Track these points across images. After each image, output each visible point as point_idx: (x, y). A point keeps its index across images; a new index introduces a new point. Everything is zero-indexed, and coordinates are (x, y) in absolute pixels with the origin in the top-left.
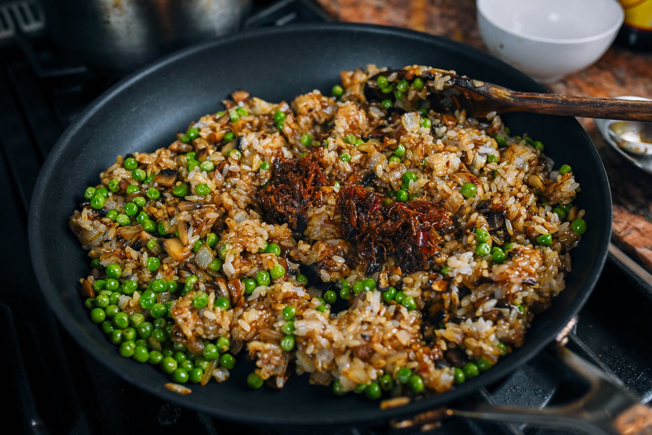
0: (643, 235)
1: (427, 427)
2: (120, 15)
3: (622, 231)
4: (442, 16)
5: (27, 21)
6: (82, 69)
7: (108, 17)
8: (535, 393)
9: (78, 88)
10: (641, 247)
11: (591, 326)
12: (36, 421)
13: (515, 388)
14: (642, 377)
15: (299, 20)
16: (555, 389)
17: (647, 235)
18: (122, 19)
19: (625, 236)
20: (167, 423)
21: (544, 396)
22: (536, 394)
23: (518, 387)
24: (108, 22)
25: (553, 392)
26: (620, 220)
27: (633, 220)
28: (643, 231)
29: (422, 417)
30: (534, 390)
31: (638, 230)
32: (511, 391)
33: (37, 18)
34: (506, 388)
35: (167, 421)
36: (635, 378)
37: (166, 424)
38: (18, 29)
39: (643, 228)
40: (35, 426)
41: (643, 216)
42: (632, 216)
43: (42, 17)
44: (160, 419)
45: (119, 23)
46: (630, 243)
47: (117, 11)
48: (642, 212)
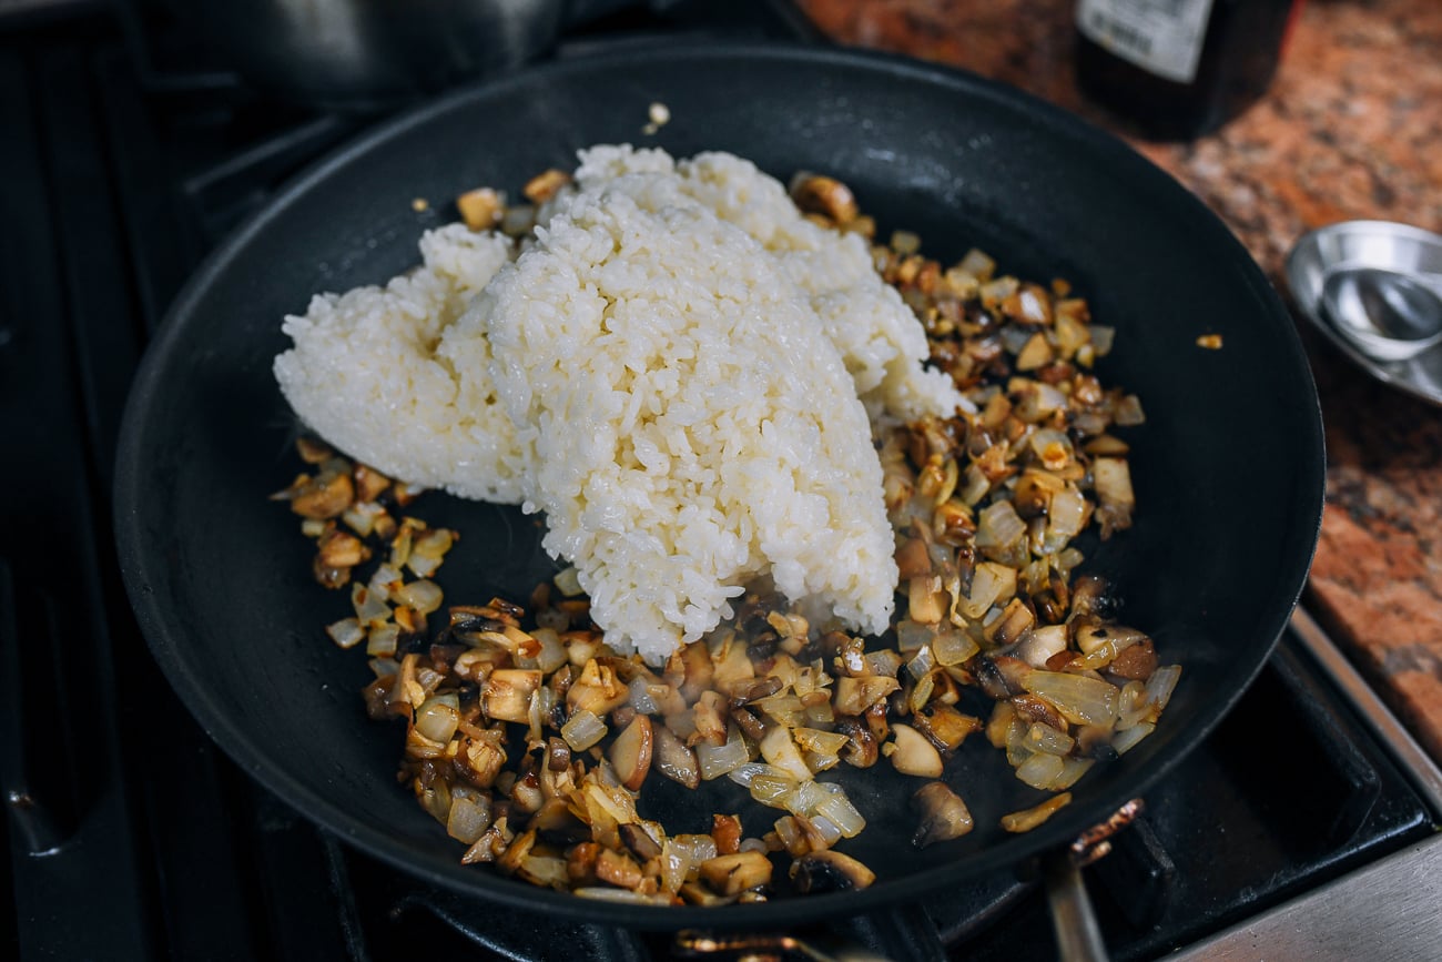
12: (17, 795)
40: (18, 803)
48: (1347, 499)
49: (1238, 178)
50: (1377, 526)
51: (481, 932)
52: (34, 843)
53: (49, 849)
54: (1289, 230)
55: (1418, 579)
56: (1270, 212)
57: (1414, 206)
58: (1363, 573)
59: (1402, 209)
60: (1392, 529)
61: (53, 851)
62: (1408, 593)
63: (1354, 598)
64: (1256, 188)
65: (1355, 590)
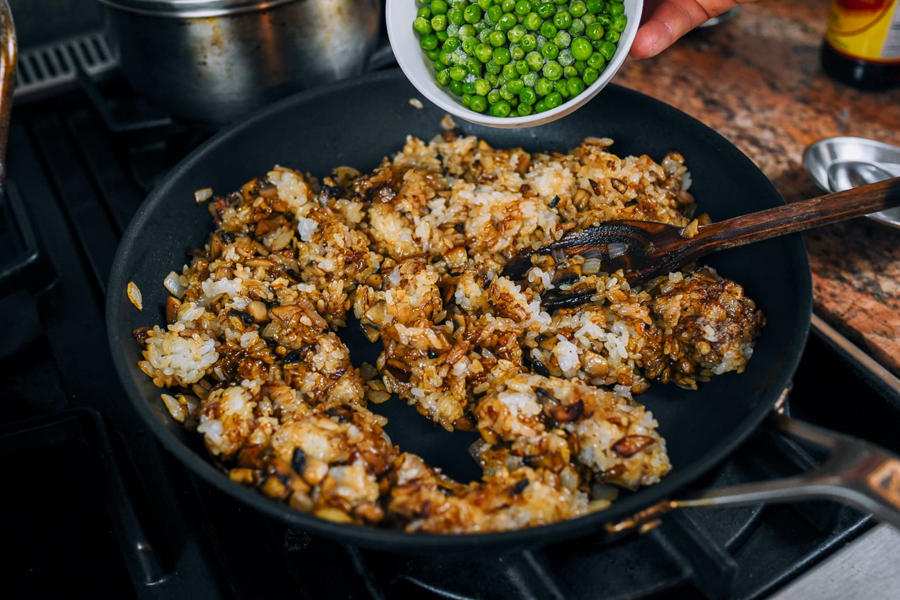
0: (871, 317)
1: (646, 527)
2: (219, 55)
3: (846, 312)
5: (91, 62)
6: (167, 121)
7: (205, 57)
9: (161, 145)
10: (870, 333)
12: (142, 544)
17: (876, 317)
18: (221, 60)
19: (849, 319)
20: (296, 548)
24: (204, 64)
26: (844, 300)
27: (859, 299)
28: (872, 313)
29: (643, 514)
31: (865, 311)
33: (103, 58)
35: (296, 546)
37: (295, 550)
38: (81, 72)
39: (872, 309)
40: (142, 550)
41: (871, 294)
42: (858, 295)
44: (286, 544)
45: (218, 64)
46: (855, 327)
47: (216, 50)
48: (870, 289)
49: (763, 127)
50: (891, 302)
51: (446, 588)
52: (149, 578)
53: (159, 580)
54: (797, 150)
56: (785, 143)
58: (890, 327)
61: (161, 581)
63: (890, 341)
64: (772, 130)
65: (889, 337)
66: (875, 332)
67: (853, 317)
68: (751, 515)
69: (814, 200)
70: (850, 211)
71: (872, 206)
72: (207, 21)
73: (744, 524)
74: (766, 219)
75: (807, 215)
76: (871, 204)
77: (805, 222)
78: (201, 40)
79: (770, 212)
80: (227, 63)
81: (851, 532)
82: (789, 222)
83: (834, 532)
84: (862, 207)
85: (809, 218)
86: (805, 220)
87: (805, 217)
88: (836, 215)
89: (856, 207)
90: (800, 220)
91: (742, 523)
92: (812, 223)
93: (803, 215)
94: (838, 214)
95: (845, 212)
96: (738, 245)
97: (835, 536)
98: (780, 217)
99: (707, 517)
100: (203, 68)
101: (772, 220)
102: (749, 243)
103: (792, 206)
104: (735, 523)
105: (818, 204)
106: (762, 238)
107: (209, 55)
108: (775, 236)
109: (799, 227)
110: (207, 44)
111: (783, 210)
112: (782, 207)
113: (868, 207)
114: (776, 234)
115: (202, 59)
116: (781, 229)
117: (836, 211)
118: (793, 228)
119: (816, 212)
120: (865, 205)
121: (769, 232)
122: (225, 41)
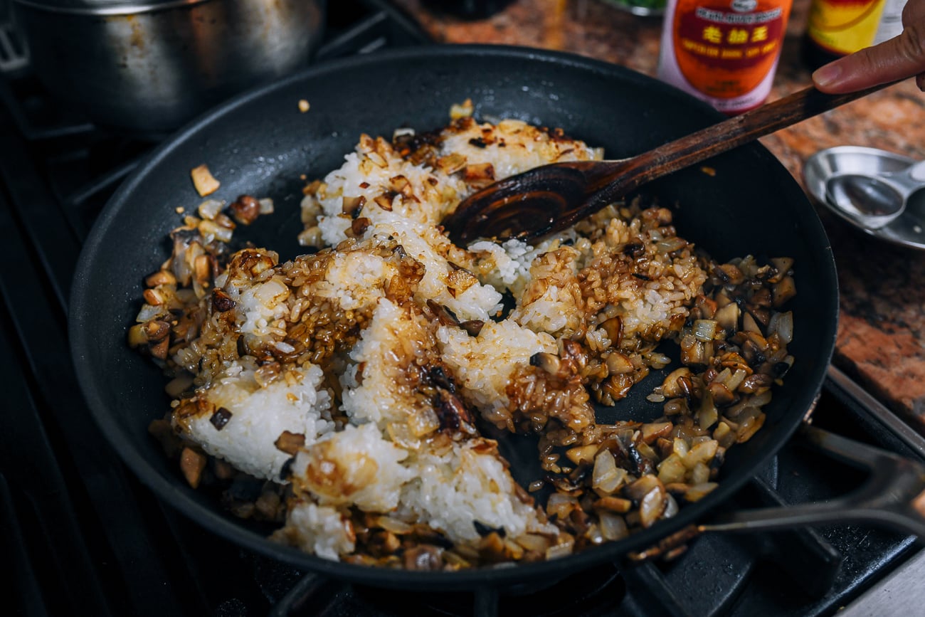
0: (864, 344)
2: (141, 56)
4: (588, 36)
5: (5, 57)
6: (88, 127)
7: (125, 59)
8: (724, 570)
9: (83, 153)
10: (862, 362)
11: (796, 474)
13: (696, 564)
14: (865, 542)
15: (389, 45)
16: (750, 563)
17: (870, 344)
18: (144, 62)
21: (736, 574)
22: (725, 572)
23: (700, 563)
24: (125, 66)
25: (748, 567)
27: (851, 325)
28: (865, 340)
30: (722, 565)
31: (858, 337)
32: (692, 568)
33: (19, 52)
34: (685, 564)
36: (856, 543)
39: (865, 336)
41: (866, 318)
42: (851, 319)
43: (26, 50)
45: (140, 66)
46: (848, 355)
47: (137, 51)
48: (864, 312)
50: (885, 326)
55: (918, 354)
57: (852, 131)
58: (885, 355)
59: (845, 134)
60: (894, 326)
62: (914, 364)
63: (884, 371)
65: (883, 367)
66: (869, 361)
67: (845, 344)
68: (736, 579)
69: (737, 118)
70: (773, 124)
71: (793, 117)
72: (125, 19)
73: (729, 592)
74: (693, 142)
75: (732, 132)
76: (792, 115)
77: (731, 140)
78: (118, 40)
79: (696, 135)
80: (150, 65)
81: (844, 595)
82: (716, 142)
83: (826, 596)
84: (784, 119)
85: (735, 135)
86: (731, 138)
87: (730, 135)
88: (759, 129)
89: (778, 119)
90: (726, 139)
91: (726, 588)
92: (738, 140)
93: (728, 133)
94: (762, 128)
95: (768, 126)
96: (669, 171)
97: (827, 599)
98: (707, 138)
99: (688, 583)
100: (123, 71)
101: (699, 142)
102: (680, 168)
103: (716, 127)
104: (719, 590)
105: (741, 122)
106: (692, 161)
107: (129, 56)
108: (704, 159)
109: (726, 146)
110: (126, 45)
111: (708, 131)
112: (707, 129)
113: (789, 118)
114: (705, 156)
115: (121, 61)
116: (709, 150)
117: (760, 125)
118: (720, 148)
119: (740, 129)
120: (786, 115)
121: (698, 155)
122: (147, 41)
